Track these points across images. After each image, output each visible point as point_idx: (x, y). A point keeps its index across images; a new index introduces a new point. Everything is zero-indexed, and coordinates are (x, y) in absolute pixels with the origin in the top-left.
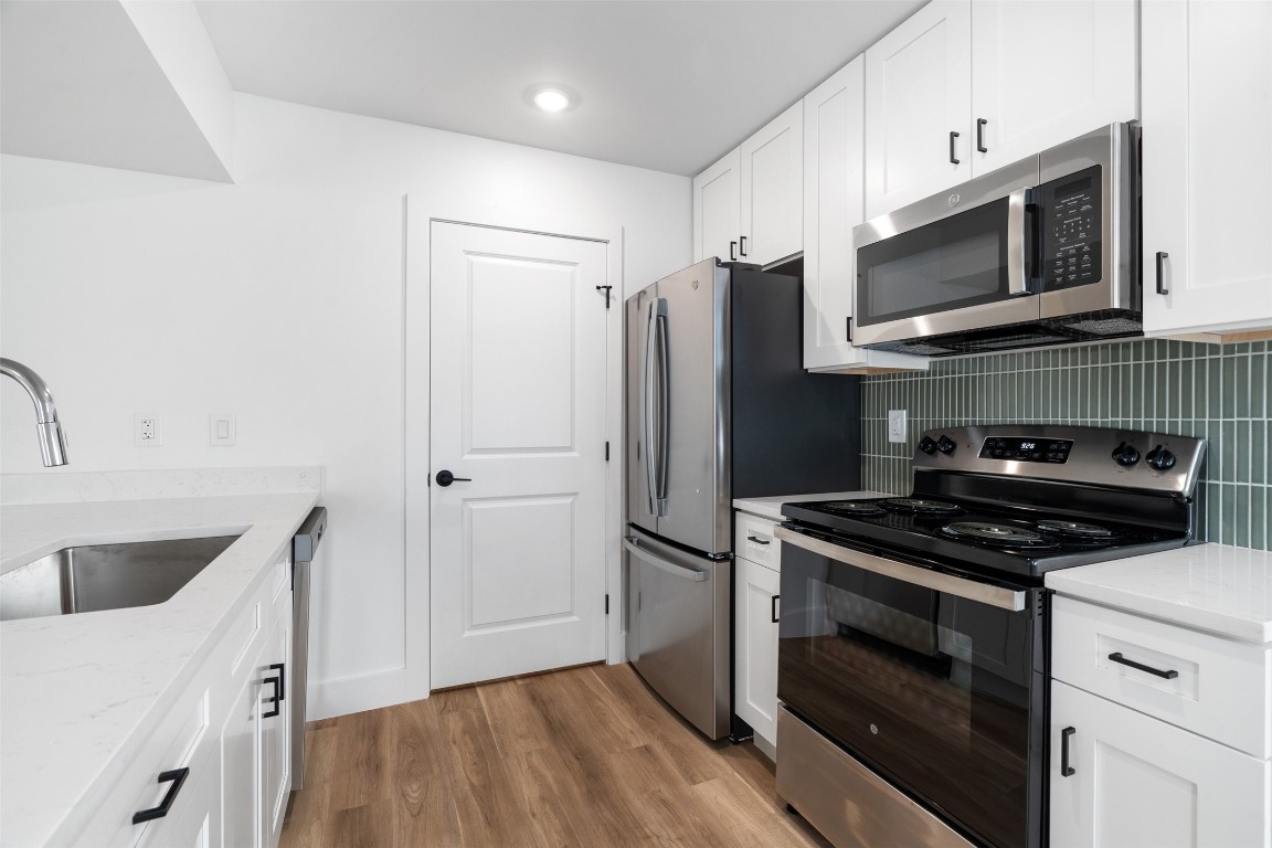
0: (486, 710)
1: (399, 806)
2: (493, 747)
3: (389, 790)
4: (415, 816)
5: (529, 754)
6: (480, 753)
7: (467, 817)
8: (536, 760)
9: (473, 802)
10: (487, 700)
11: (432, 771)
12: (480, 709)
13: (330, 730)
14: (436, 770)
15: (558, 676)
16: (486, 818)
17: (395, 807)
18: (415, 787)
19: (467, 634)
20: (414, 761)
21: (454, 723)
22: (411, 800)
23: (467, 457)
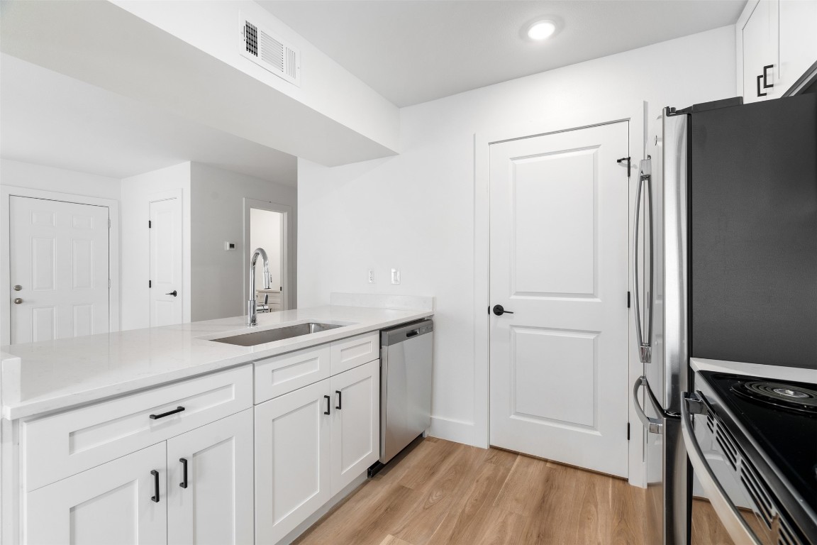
0: (511, 472)
1: (423, 499)
2: (495, 497)
3: (426, 490)
4: (424, 509)
5: (511, 513)
6: (484, 496)
7: (445, 526)
8: (511, 520)
9: (456, 521)
10: (518, 466)
11: (453, 490)
12: (509, 470)
13: (432, 443)
14: (455, 491)
15: (579, 473)
16: (453, 534)
17: (421, 498)
18: (438, 494)
19: (513, 417)
20: (450, 480)
21: (488, 470)
22: (430, 500)
23: (513, 297)
